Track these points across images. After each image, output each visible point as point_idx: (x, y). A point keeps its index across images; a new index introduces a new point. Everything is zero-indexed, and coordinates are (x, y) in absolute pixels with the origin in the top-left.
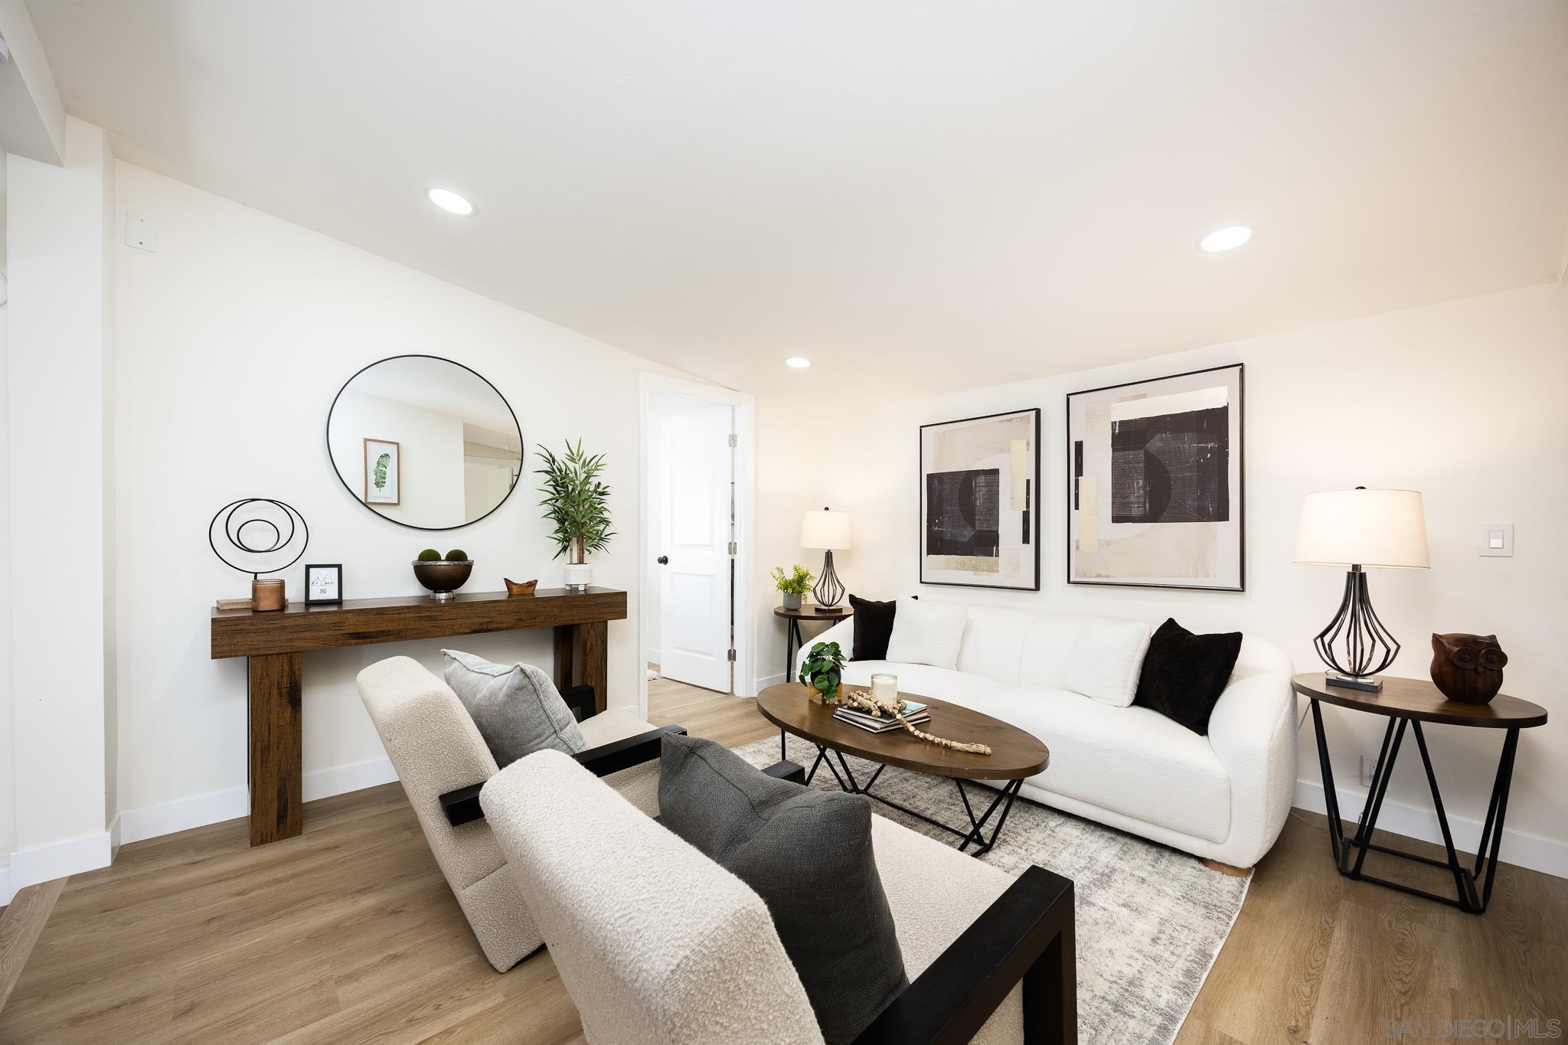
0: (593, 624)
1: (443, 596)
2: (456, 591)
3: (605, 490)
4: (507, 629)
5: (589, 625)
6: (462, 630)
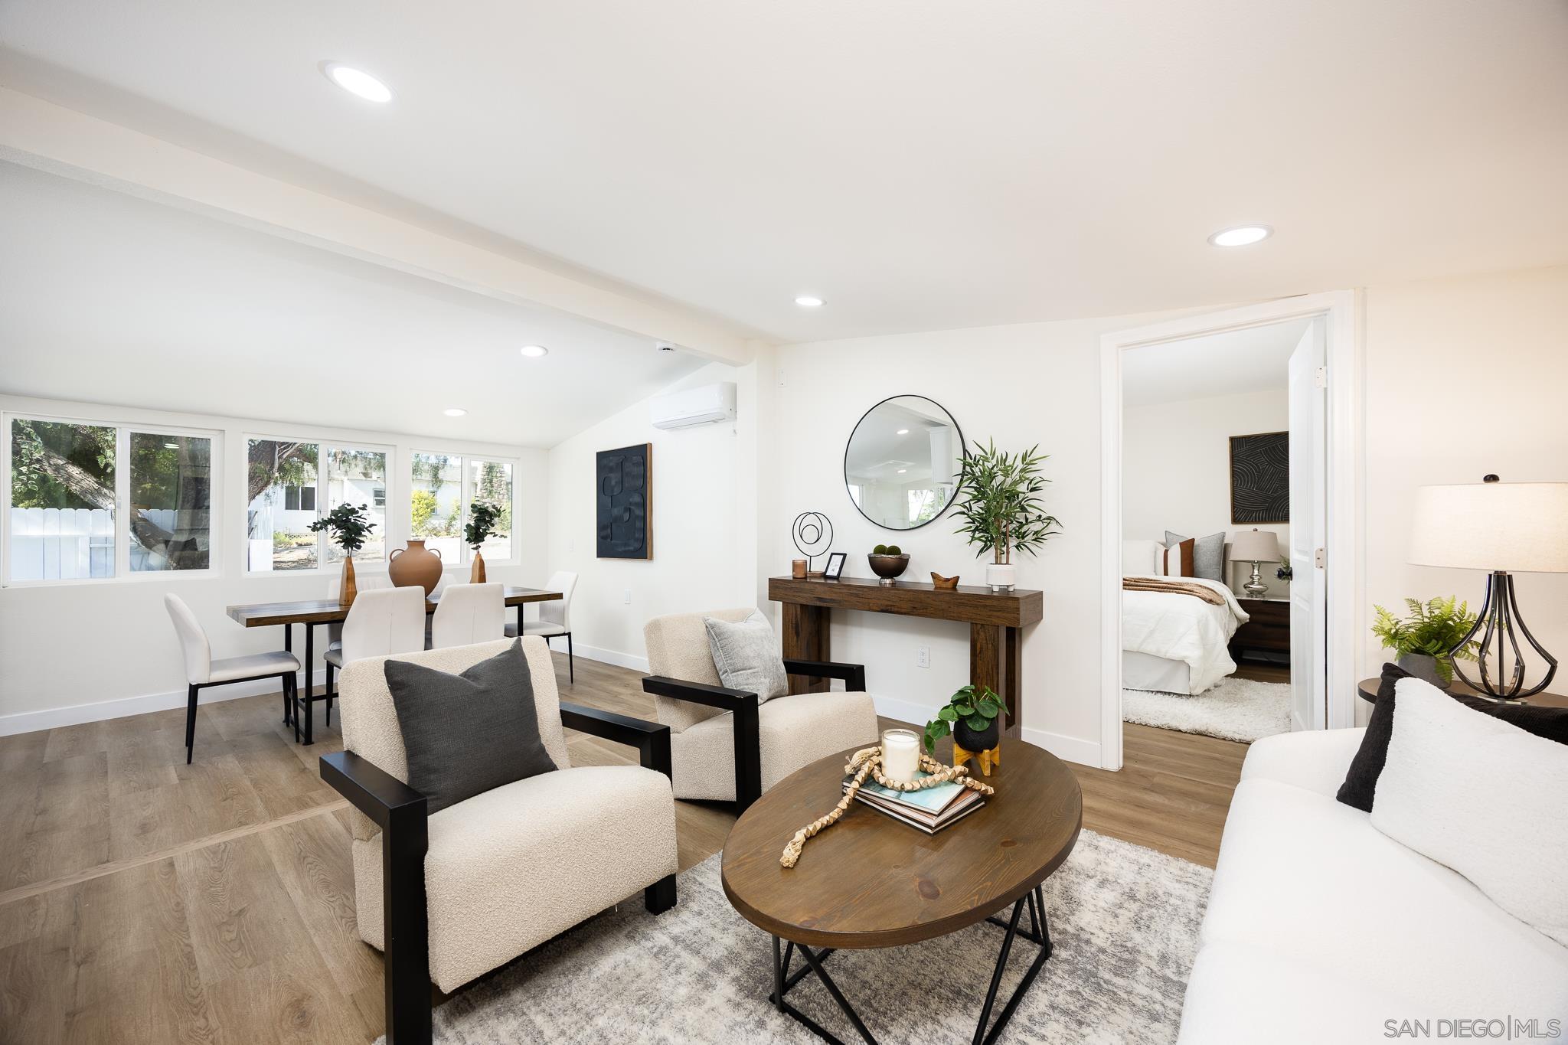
0: (982, 625)
1: (888, 581)
2: (897, 579)
3: (1037, 485)
4: (905, 614)
5: (979, 626)
6: (875, 608)
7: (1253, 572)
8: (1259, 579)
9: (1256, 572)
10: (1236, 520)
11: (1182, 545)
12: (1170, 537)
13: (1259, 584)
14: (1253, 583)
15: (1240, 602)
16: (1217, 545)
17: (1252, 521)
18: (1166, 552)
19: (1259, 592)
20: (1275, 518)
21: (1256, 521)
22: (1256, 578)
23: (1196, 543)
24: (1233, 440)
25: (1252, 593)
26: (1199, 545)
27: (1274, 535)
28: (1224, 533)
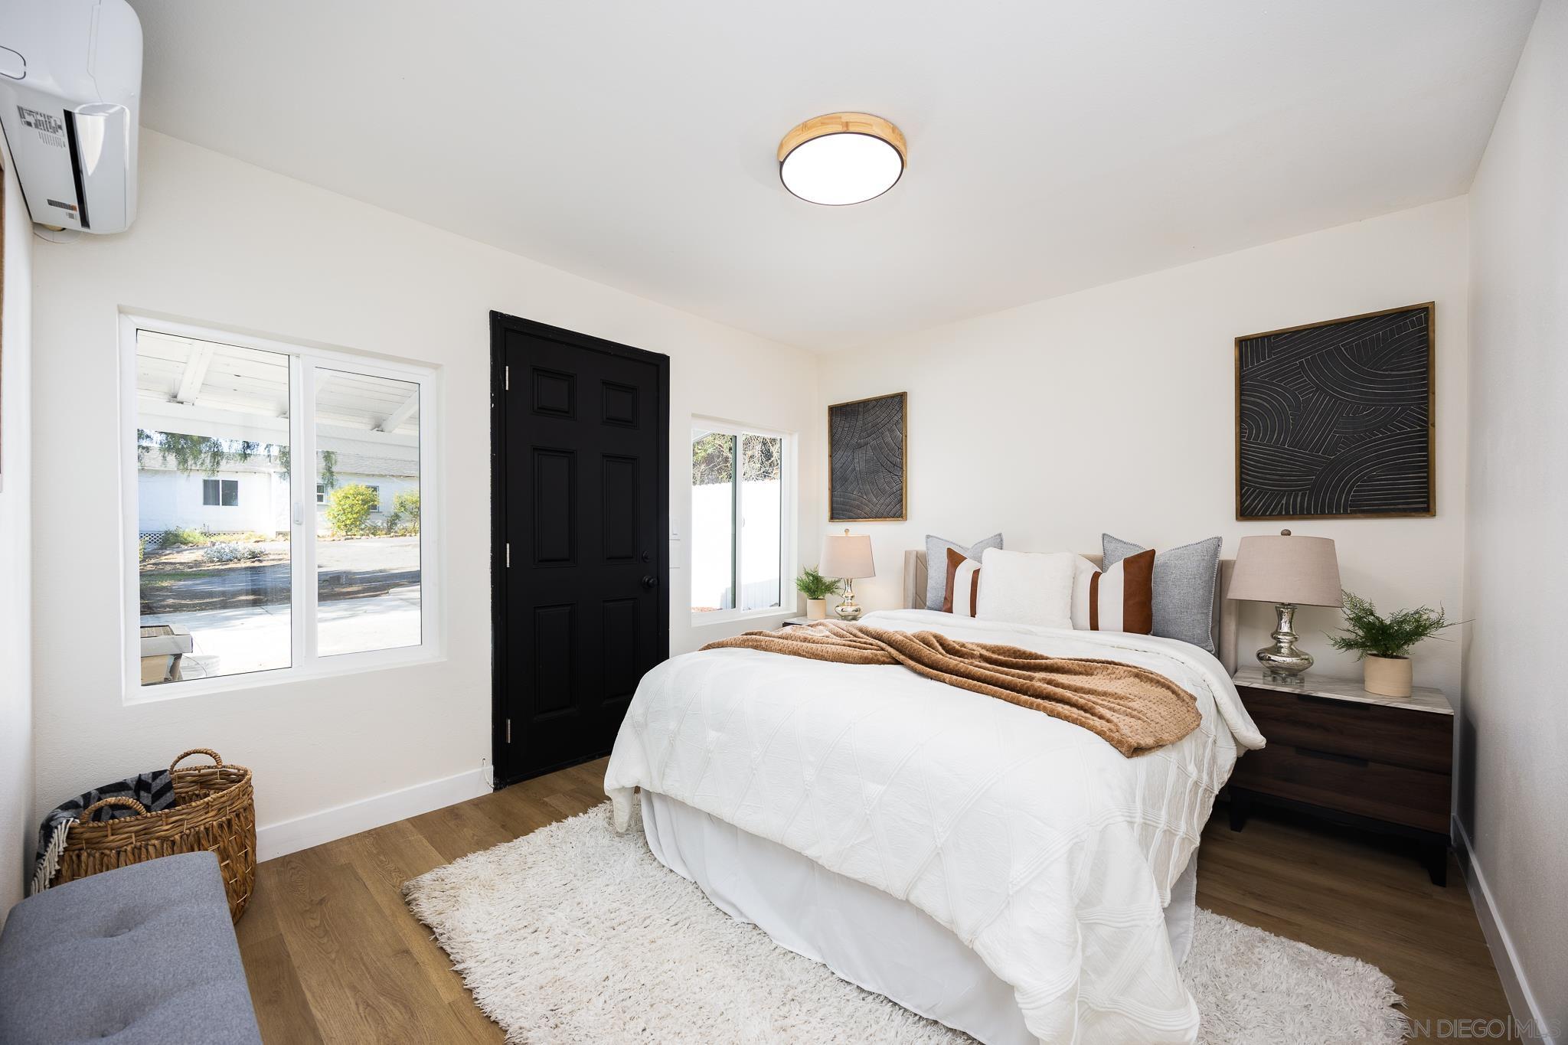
7: (1279, 626)
8: (1291, 642)
9: (1285, 628)
10: (1246, 511)
11: (1128, 563)
12: (1111, 546)
13: (1293, 653)
14: (1277, 650)
15: (1246, 694)
16: (1204, 564)
17: (1280, 513)
18: (1096, 577)
19: (1293, 672)
20: (1330, 508)
21: (1287, 513)
22: (1285, 639)
23: (1158, 560)
24: (1243, 344)
25: (1275, 672)
26: (1165, 565)
27: (1328, 544)
28: (1219, 539)
